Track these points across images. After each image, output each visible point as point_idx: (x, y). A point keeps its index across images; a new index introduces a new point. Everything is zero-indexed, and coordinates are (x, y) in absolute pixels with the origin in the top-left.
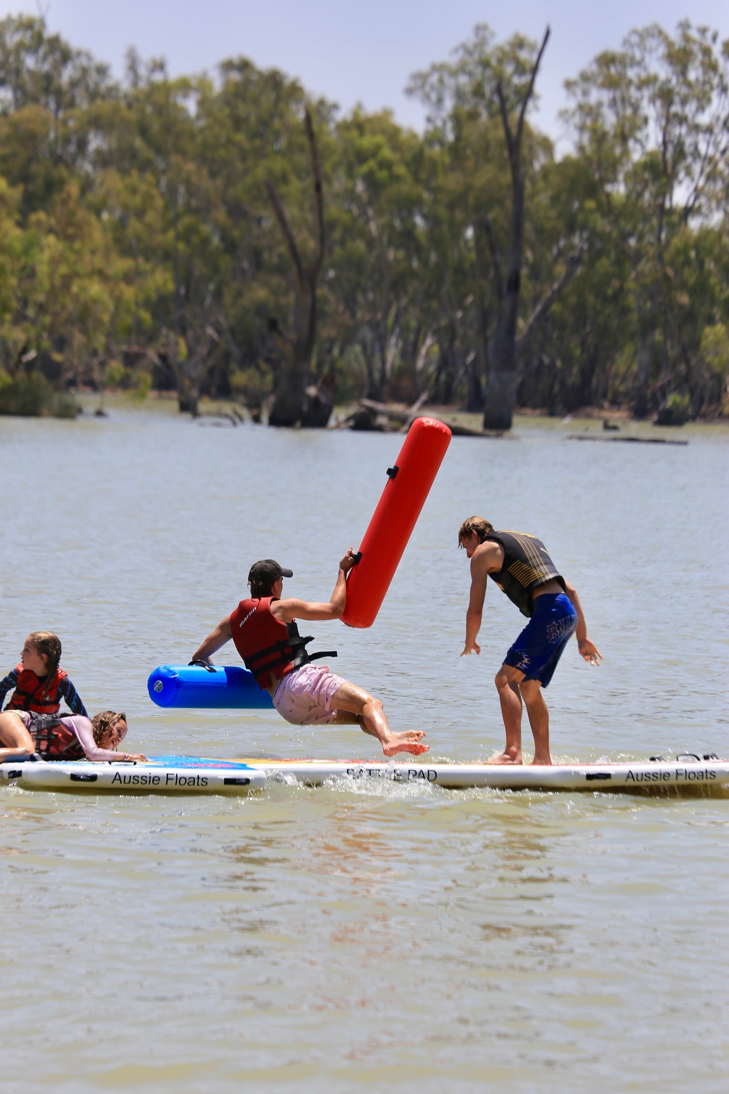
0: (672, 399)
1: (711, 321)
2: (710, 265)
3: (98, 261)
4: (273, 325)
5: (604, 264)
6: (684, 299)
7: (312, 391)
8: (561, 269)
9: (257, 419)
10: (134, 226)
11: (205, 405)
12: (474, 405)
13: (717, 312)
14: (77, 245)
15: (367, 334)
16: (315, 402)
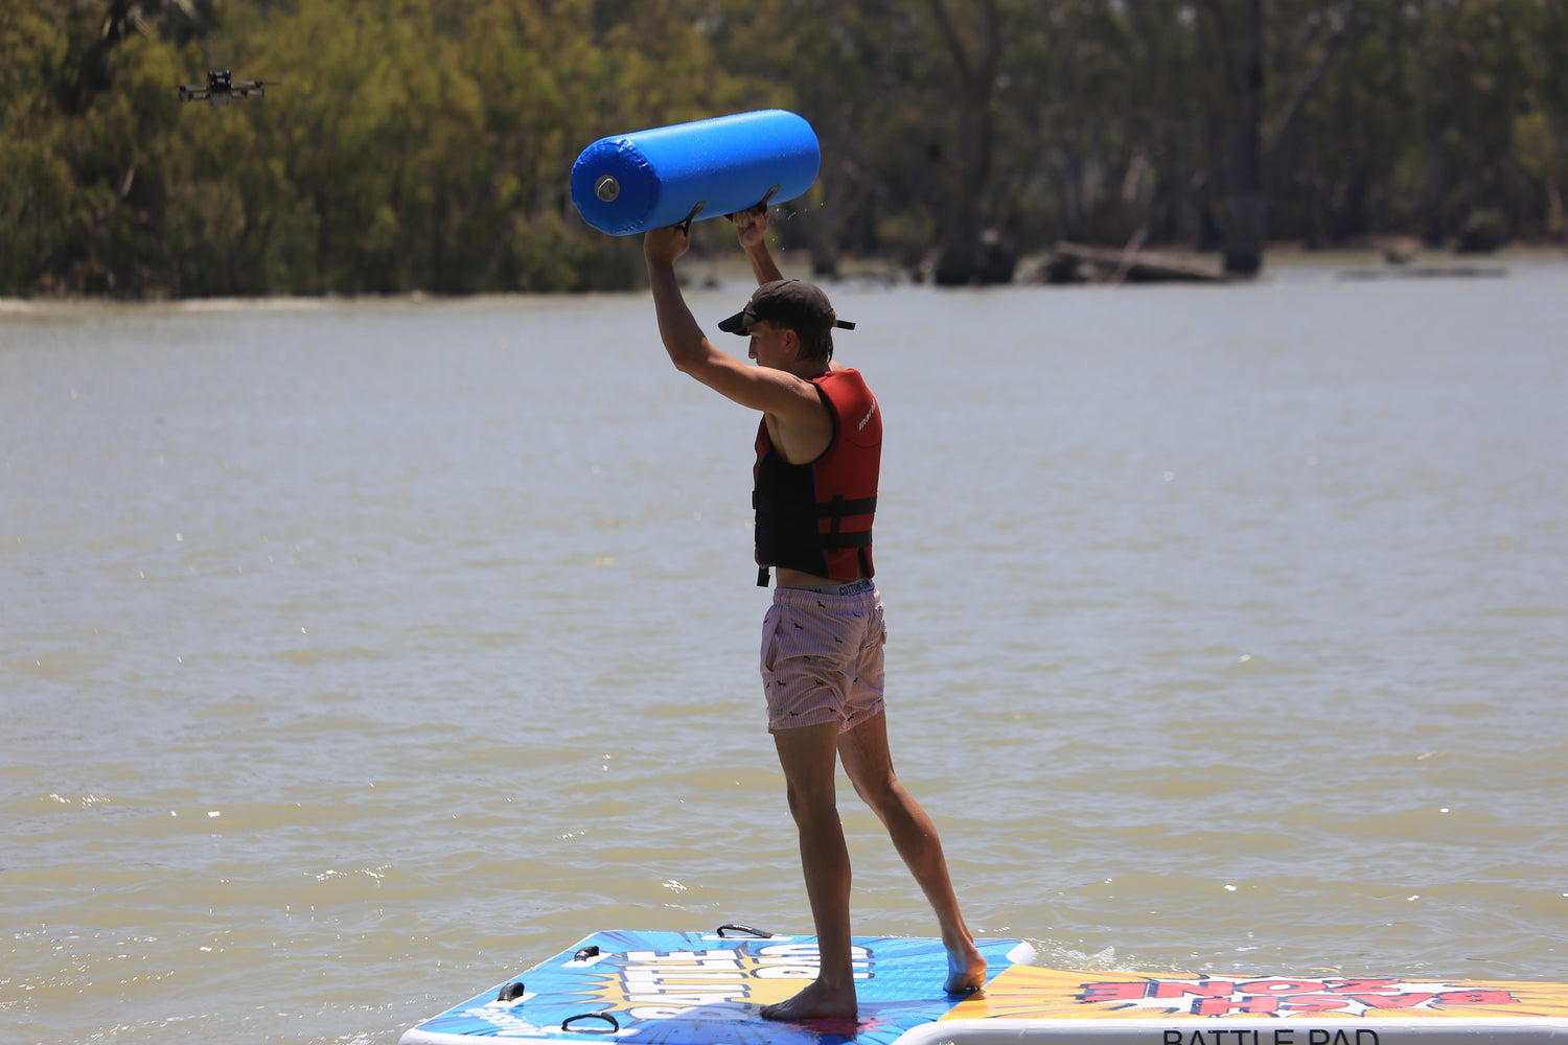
0: (1478, 219)
1: (1524, 108)
2: (1520, 36)
3: (699, 84)
4: (934, 152)
5: (1375, 43)
6: (1484, 82)
7: (990, 237)
8: (1316, 54)
9: (918, 279)
10: (741, 37)
11: (847, 266)
12: (1208, 241)
13: (1530, 95)
14: (671, 64)
15: (1056, 158)
16: (995, 252)
